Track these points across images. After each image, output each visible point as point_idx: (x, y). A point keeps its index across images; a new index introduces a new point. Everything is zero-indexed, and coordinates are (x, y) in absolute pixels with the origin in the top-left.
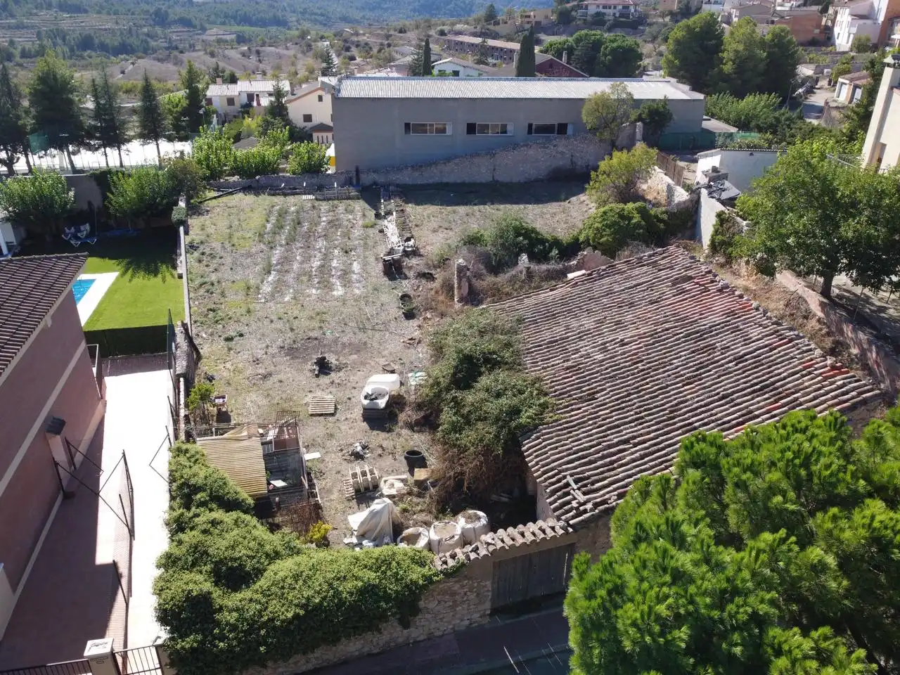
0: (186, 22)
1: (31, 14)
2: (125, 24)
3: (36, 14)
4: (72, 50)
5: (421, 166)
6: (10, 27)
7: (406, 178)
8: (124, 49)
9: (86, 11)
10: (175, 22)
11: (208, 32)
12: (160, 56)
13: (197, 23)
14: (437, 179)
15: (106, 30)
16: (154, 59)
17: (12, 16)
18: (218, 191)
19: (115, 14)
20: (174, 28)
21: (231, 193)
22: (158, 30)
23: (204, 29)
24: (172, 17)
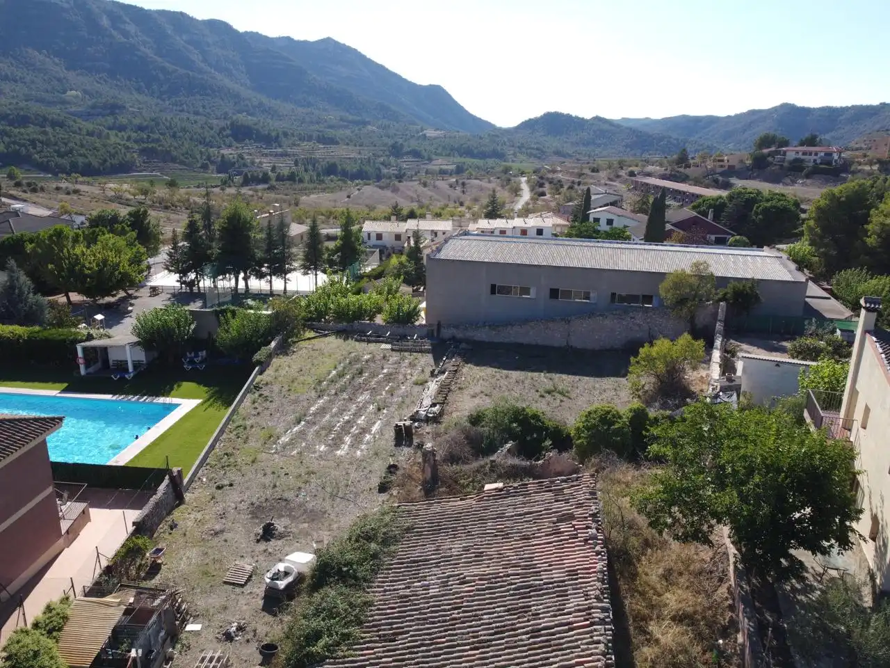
0: (416, 154)
1: (295, 145)
2: (367, 153)
3: (299, 145)
4: (318, 175)
5: (498, 326)
6: (276, 155)
7: (482, 335)
8: (360, 176)
9: (337, 143)
10: (408, 153)
11: (434, 162)
12: (382, 185)
13: (425, 154)
14: (512, 339)
15: (350, 158)
16: (377, 186)
17: (280, 146)
18: (317, 332)
19: (360, 146)
20: (405, 159)
21: (326, 336)
22: (392, 159)
23: (430, 160)
24: (406, 149)
